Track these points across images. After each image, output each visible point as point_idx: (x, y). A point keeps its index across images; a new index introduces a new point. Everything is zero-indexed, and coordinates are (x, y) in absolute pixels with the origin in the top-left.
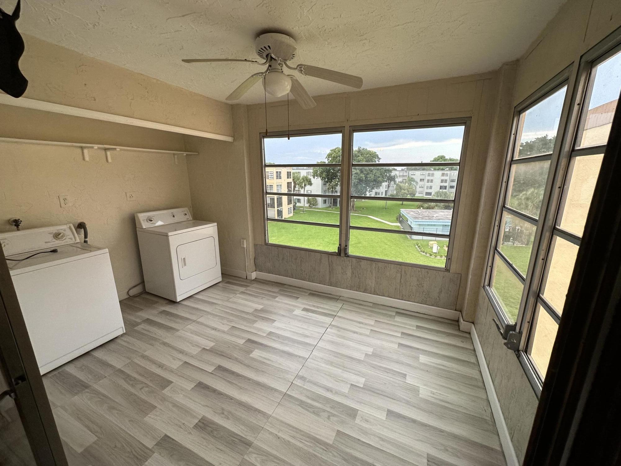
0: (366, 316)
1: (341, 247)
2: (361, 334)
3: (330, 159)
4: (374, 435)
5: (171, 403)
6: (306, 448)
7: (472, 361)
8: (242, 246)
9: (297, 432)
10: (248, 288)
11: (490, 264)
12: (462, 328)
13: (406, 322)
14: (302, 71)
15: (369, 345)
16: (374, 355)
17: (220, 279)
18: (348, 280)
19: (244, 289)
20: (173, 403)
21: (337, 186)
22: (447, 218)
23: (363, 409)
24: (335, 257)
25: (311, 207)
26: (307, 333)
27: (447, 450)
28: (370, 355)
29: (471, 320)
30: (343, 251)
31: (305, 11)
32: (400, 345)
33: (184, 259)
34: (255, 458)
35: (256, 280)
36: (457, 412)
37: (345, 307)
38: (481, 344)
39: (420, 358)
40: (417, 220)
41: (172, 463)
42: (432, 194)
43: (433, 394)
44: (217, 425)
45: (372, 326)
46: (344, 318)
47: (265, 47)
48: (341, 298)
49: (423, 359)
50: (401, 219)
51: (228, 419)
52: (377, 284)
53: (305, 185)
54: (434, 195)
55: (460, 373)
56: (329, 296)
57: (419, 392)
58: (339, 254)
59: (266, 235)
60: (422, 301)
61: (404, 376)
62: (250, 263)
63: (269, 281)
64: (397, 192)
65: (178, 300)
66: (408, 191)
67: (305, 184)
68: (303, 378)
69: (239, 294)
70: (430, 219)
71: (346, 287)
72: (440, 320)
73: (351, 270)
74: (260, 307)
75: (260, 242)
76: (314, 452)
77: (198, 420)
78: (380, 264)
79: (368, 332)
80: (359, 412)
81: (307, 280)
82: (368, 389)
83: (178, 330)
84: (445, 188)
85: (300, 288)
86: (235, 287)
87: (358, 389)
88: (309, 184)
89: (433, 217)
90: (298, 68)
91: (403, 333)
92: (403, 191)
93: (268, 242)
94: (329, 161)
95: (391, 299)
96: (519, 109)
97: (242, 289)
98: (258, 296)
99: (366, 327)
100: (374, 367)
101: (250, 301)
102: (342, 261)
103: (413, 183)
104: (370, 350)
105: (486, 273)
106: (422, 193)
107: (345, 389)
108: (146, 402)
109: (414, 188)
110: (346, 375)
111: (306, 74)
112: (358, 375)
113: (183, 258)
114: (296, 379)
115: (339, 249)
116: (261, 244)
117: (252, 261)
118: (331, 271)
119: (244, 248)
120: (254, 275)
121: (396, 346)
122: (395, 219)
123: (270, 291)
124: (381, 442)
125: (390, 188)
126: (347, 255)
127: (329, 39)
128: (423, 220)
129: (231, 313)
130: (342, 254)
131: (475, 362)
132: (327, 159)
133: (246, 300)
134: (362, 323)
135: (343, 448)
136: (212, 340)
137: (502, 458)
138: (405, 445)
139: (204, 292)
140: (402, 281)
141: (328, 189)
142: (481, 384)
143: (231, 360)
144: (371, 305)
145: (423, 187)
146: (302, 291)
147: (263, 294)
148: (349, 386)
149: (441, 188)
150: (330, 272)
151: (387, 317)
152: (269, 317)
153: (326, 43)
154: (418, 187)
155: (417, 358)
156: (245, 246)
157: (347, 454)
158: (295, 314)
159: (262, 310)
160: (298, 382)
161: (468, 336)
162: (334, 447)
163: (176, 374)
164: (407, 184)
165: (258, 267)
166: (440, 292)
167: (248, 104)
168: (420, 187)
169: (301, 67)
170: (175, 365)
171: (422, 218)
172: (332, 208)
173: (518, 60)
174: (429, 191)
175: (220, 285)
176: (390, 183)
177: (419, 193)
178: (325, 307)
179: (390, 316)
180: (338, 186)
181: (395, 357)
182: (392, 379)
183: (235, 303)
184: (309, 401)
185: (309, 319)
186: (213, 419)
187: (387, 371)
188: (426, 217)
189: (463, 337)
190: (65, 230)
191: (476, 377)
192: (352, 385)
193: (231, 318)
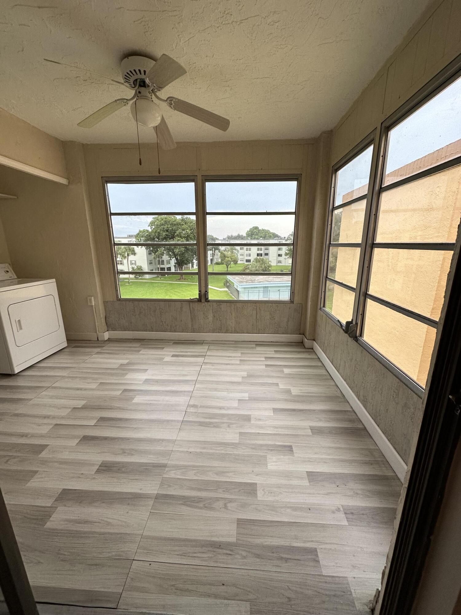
0: (232, 352)
1: (201, 293)
2: (232, 364)
3: (154, 227)
4: (269, 427)
5: (57, 462)
6: (218, 452)
7: (319, 365)
8: (89, 304)
9: (205, 444)
10: (104, 348)
11: (323, 290)
12: (306, 346)
13: (265, 349)
14: (172, 104)
15: (242, 370)
16: (250, 376)
17: (65, 344)
18: (210, 324)
19: (100, 349)
20: (60, 462)
21: (163, 255)
22: (266, 280)
23: (254, 413)
24: (196, 303)
25: (137, 278)
26: (184, 373)
27: (321, 420)
28: (246, 377)
29: (312, 339)
30: (203, 296)
31: (182, 42)
32: (267, 365)
33: (19, 321)
34: (175, 473)
35: (110, 340)
36: (320, 397)
37: (211, 347)
38: (323, 351)
39: (284, 371)
40: (242, 284)
41: (84, 508)
42: (252, 261)
43: (301, 390)
44: (123, 463)
45: (240, 357)
46: (214, 356)
47: (135, 70)
48: (205, 342)
49: (286, 371)
50: (228, 284)
51: (132, 455)
52: (237, 323)
53: (128, 255)
54: (253, 261)
55: (314, 373)
56: (194, 342)
57: (291, 391)
58: (199, 300)
59: (117, 290)
60: (275, 332)
61: (277, 384)
62: (100, 322)
63: (126, 339)
64: (221, 260)
65: (16, 372)
66: (232, 259)
67: (127, 253)
68: (194, 406)
69: (94, 354)
70: (253, 282)
71: (209, 331)
72: (290, 344)
73: (212, 313)
74: (126, 362)
75: (111, 298)
76: (226, 452)
77: (98, 466)
78: (238, 305)
79: (238, 362)
80: (252, 416)
81: (169, 330)
82: (252, 399)
83: (31, 400)
84: (261, 255)
85: (163, 340)
86: (88, 350)
87: (246, 402)
88: (132, 254)
89: (255, 280)
90: (168, 100)
91: (266, 358)
92: (227, 259)
93: (120, 297)
94: (152, 229)
95: (250, 334)
96: (335, 168)
97: (98, 350)
98: (119, 353)
99: (236, 359)
100: (252, 384)
101: (110, 358)
102: (204, 306)
103: (234, 251)
104: (245, 374)
105: (321, 298)
106: (243, 260)
107: (235, 404)
108: (21, 471)
109: (236, 256)
110: (232, 395)
111: (175, 109)
112: (242, 392)
113: (17, 320)
114: (188, 408)
115: (200, 295)
116: (112, 300)
117: (103, 320)
118: (193, 318)
119: (92, 306)
120: (106, 336)
121: (264, 367)
122: (223, 285)
123: (131, 347)
124: (276, 430)
125: (215, 257)
126: (207, 300)
127: (196, 78)
128: (247, 284)
129: (94, 372)
130: (203, 300)
131: (321, 365)
132: (150, 227)
133: (105, 358)
134: (231, 357)
135: (248, 442)
136: (82, 398)
137: (354, 414)
138: (292, 425)
139: (49, 359)
140: (258, 317)
141: (154, 258)
142: (329, 377)
143: (113, 410)
144: (233, 343)
145: (243, 255)
146: (165, 342)
147: (124, 350)
148: (237, 401)
149: (258, 255)
150: (191, 319)
151: (250, 349)
152: (139, 368)
153: (192, 81)
154: (239, 255)
155: (283, 371)
156: (93, 304)
157: (253, 444)
158: (165, 360)
159: (128, 364)
160: (192, 410)
161: (312, 350)
162: (241, 444)
163: (50, 437)
164: (229, 252)
165: (110, 326)
166: (288, 321)
167: (85, 142)
168: (241, 255)
169: (172, 100)
170: (45, 430)
171: (246, 282)
172: (160, 278)
173: (332, 131)
174: (248, 258)
175: (65, 350)
176: (215, 251)
177: (240, 261)
178: (193, 350)
179: (253, 348)
180: (165, 255)
181: (265, 374)
182: (269, 389)
183: (94, 363)
184: (208, 420)
185: (182, 362)
186: (115, 460)
187: (263, 384)
188: (249, 280)
189: (308, 352)
191: (325, 374)
192: (239, 400)
193: (96, 376)
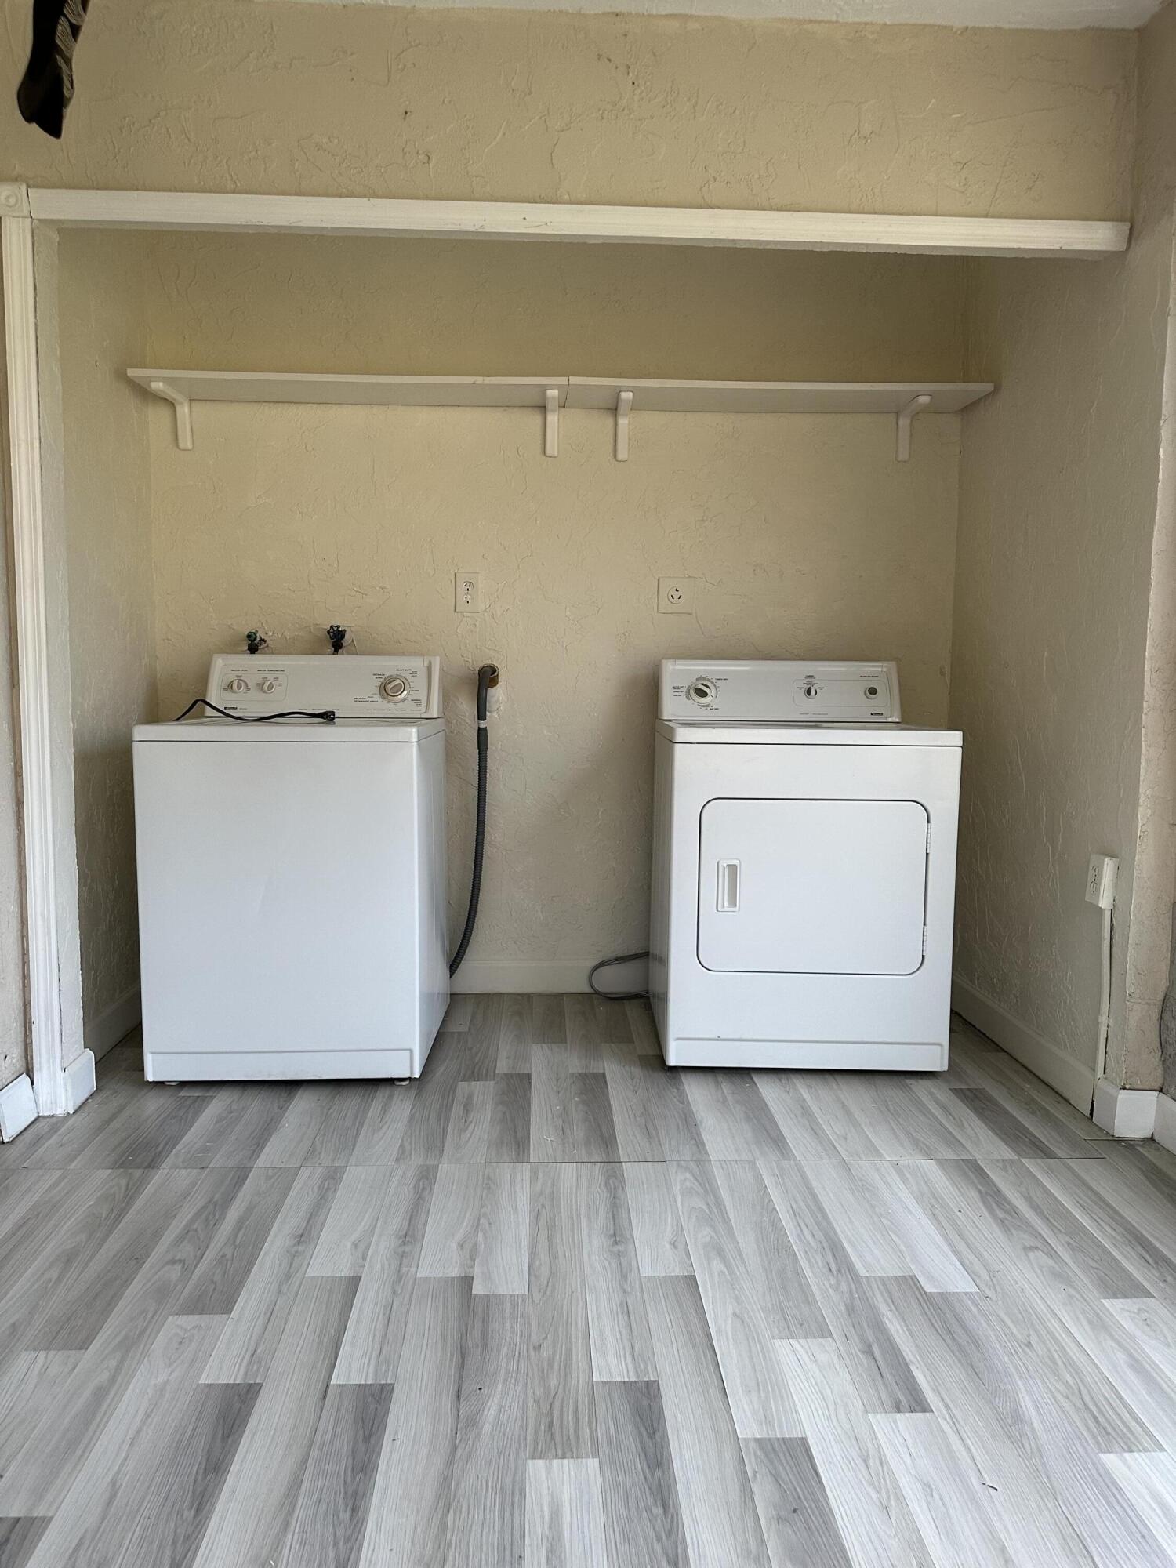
33: (732, 870)
65: (672, 1060)
120: (1135, 1112)
190: (414, 674)
